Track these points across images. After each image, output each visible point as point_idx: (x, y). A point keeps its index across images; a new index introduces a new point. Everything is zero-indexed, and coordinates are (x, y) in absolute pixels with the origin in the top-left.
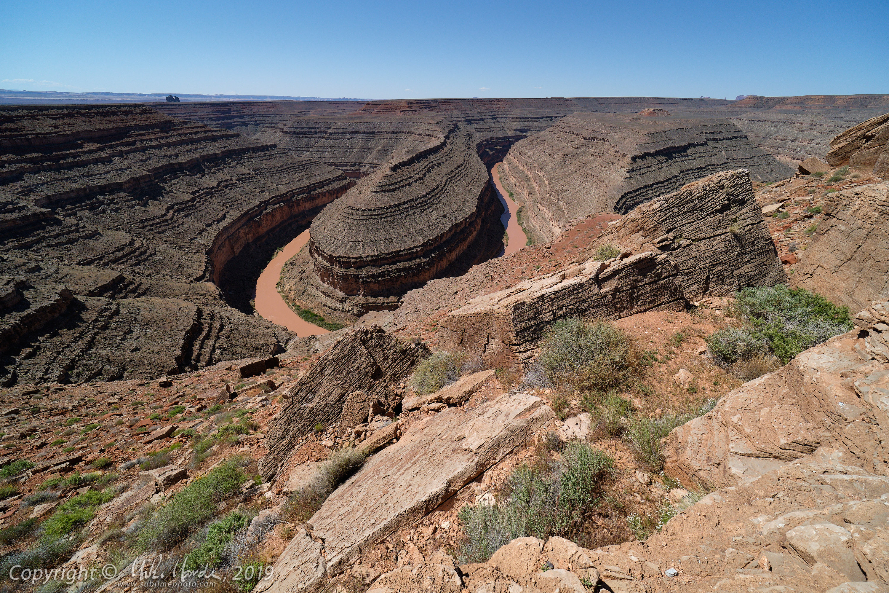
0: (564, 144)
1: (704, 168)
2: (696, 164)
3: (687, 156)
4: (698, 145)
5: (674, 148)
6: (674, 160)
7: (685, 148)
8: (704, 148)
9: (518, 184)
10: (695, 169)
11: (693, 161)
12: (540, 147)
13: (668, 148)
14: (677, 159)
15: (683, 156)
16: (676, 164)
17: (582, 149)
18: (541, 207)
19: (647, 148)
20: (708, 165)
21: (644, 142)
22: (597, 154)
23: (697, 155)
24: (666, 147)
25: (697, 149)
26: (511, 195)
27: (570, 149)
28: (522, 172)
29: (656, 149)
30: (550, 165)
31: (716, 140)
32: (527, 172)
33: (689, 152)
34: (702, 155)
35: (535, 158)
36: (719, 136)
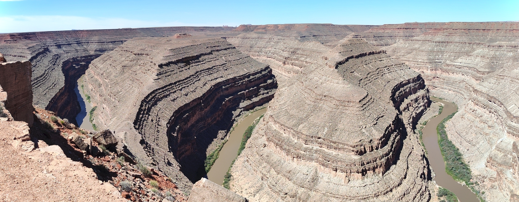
0: (123, 59)
1: (212, 68)
2: (207, 66)
3: (200, 62)
4: (206, 54)
5: (190, 57)
6: (191, 65)
7: (198, 57)
8: (211, 56)
9: (93, 89)
10: (206, 70)
11: (204, 64)
12: (108, 62)
13: (186, 58)
14: (193, 64)
15: (196, 62)
16: (193, 67)
17: (135, 62)
19: (170, 58)
20: (214, 66)
21: (169, 55)
22: (142, 64)
23: (206, 61)
24: (184, 57)
25: (206, 57)
26: (89, 98)
27: (127, 62)
28: (96, 80)
29: (177, 59)
30: (114, 74)
31: (218, 51)
32: (100, 80)
33: (200, 59)
34: (210, 60)
35: (105, 70)
36: (218, 48)
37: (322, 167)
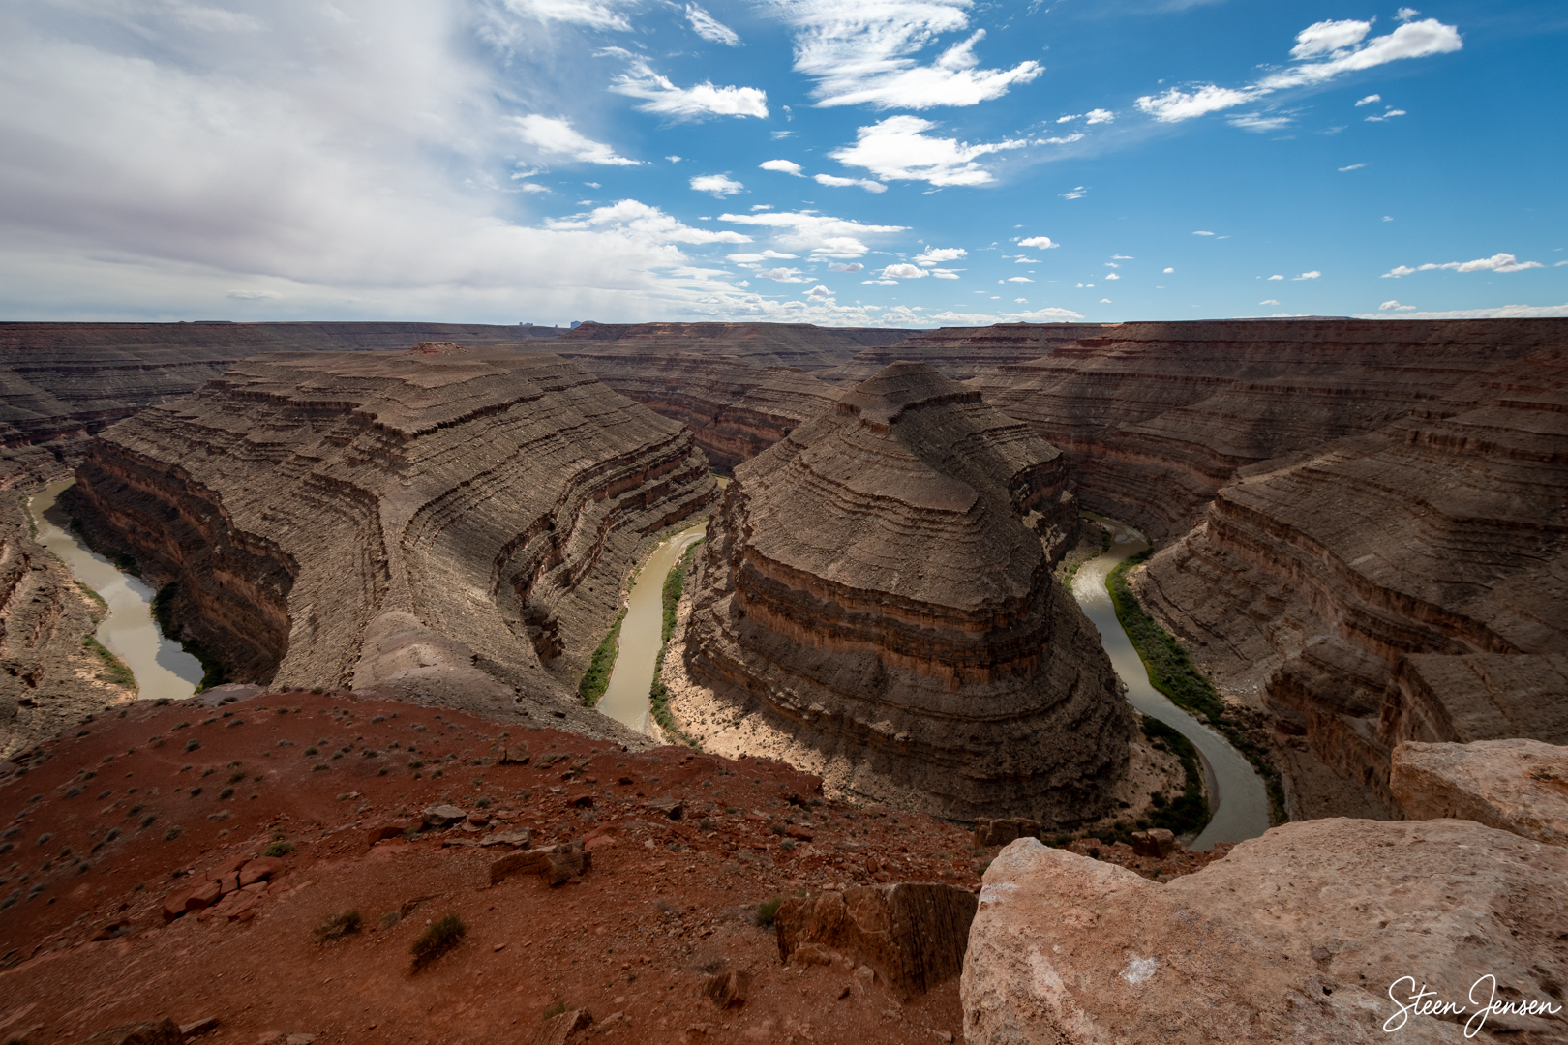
1: (555, 435)
4: (531, 399)
5: (493, 408)
8: (544, 404)
10: (541, 440)
11: (535, 427)
13: (481, 410)
14: (508, 428)
16: (509, 436)
18: (225, 577)
19: (440, 415)
20: (563, 430)
22: (338, 435)
23: (538, 416)
24: (477, 408)
25: (534, 406)
26: (126, 559)
29: (458, 414)
31: (557, 389)
34: (545, 414)
36: (559, 383)
37: (895, 656)
